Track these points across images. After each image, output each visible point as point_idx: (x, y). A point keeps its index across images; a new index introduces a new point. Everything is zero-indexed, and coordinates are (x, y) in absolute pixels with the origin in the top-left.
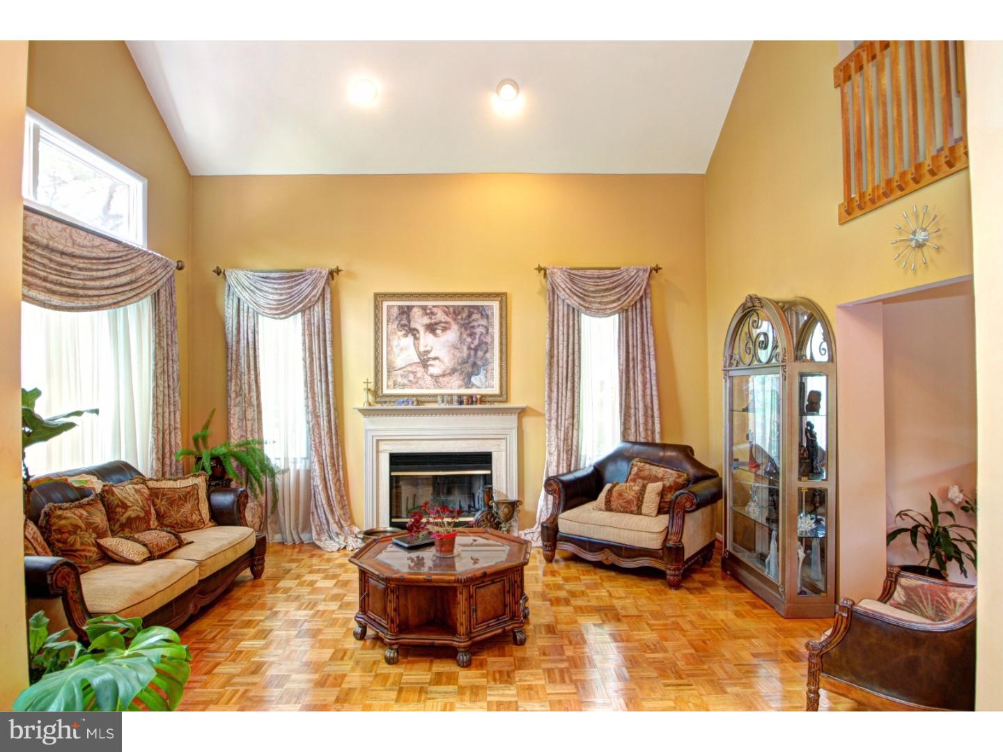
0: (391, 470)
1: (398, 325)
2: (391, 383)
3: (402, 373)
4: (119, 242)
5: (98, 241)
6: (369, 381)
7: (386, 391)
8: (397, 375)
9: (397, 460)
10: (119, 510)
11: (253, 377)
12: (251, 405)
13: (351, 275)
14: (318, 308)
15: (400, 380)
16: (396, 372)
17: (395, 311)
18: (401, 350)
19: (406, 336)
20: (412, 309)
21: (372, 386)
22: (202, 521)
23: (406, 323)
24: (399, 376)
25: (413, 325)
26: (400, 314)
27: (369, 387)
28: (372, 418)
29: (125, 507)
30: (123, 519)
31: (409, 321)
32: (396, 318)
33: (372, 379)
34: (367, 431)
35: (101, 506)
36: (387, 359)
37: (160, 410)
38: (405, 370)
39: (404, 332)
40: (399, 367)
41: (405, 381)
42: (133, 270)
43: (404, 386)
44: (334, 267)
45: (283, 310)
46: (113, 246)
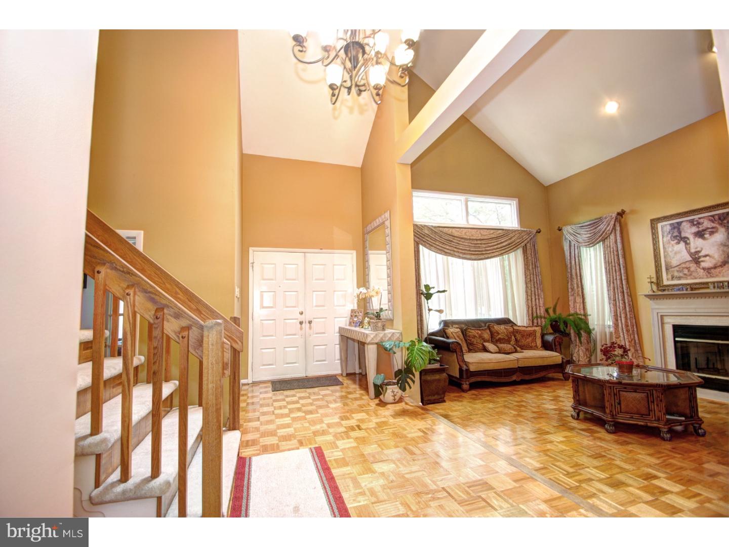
0: (674, 338)
1: (671, 237)
2: (670, 276)
3: (678, 269)
4: (503, 230)
5: (492, 231)
6: (652, 277)
7: (666, 282)
8: (674, 271)
9: (679, 330)
10: (495, 334)
11: (579, 280)
12: (578, 295)
13: (633, 212)
14: (612, 237)
15: (676, 274)
16: (673, 269)
17: (668, 228)
18: (676, 253)
19: (678, 243)
20: (681, 224)
21: (654, 280)
22: (536, 346)
23: (677, 234)
24: (675, 272)
25: (683, 235)
26: (671, 229)
27: (652, 281)
28: (658, 301)
29: (498, 334)
30: (497, 338)
31: (680, 233)
32: (669, 232)
33: (654, 275)
34: (653, 309)
35: (488, 331)
36: (665, 261)
37: (529, 298)
38: (679, 267)
39: (676, 241)
40: (675, 265)
41: (681, 275)
42: (510, 239)
43: (679, 278)
44: (619, 211)
45: (592, 243)
46: (500, 231)
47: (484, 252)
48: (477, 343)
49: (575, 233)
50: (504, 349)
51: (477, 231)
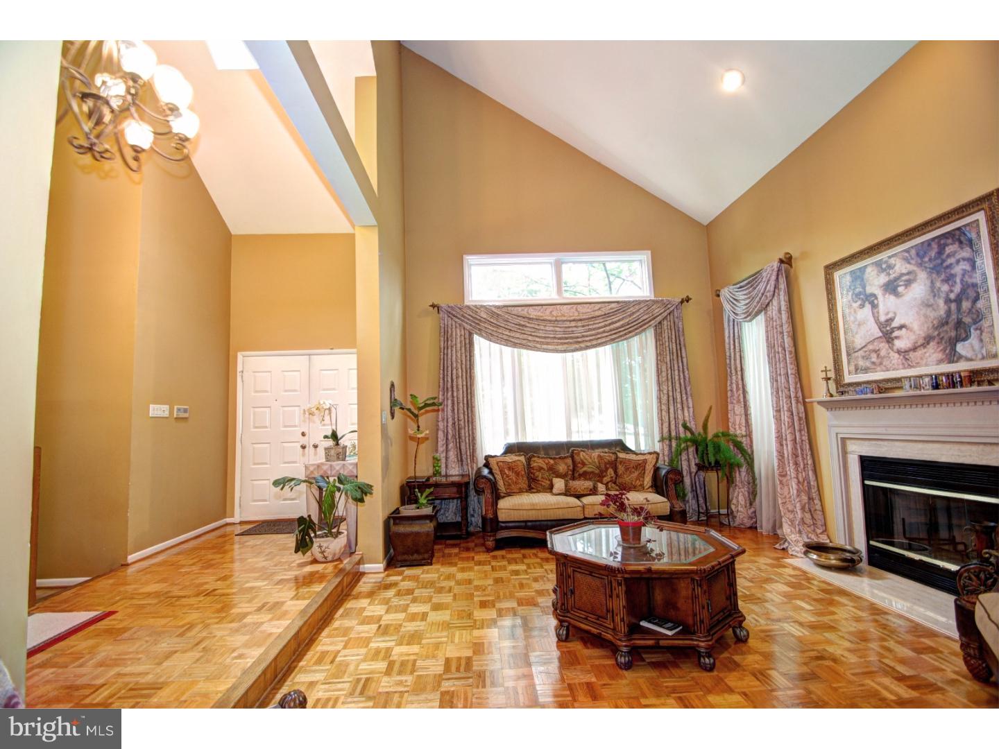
0: (863, 478)
1: (852, 296)
2: (852, 368)
3: (863, 354)
4: (618, 302)
5: (598, 306)
6: (828, 369)
7: (848, 379)
8: (858, 357)
9: (870, 466)
10: (579, 465)
11: (740, 377)
12: (739, 401)
13: (804, 255)
14: (775, 302)
15: (861, 363)
16: (856, 354)
17: (848, 278)
18: (859, 325)
19: (862, 306)
20: (864, 271)
21: (832, 374)
22: (642, 486)
23: (861, 290)
24: (860, 359)
25: (869, 290)
26: (853, 281)
27: (829, 376)
28: (838, 413)
29: (584, 464)
30: (581, 471)
31: (864, 287)
32: (850, 287)
33: (831, 366)
34: (830, 427)
35: (569, 461)
36: (846, 339)
38: (864, 349)
39: (859, 303)
40: (859, 347)
41: (868, 364)
42: (630, 316)
43: (866, 370)
44: (782, 256)
45: (750, 315)
46: (613, 305)
47: (579, 340)
48: (542, 478)
49: (731, 299)
50: (575, 489)
51: (572, 308)
